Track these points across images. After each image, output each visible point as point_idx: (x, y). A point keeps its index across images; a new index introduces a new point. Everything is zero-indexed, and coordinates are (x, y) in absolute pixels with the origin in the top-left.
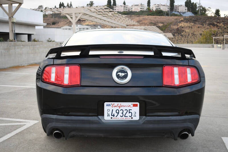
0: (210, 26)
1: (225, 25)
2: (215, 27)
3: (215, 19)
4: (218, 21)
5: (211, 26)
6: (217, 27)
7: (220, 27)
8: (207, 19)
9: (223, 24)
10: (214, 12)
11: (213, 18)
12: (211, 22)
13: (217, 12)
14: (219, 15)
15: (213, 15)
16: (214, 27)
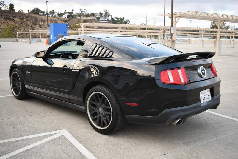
0: (6, 21)
1: (21, 20)
2: (12, 21)
3: (11, 13)
4: (14, 15)
5: (8, 20)
6: (13, 21)
7: (16, 21)
8: (2, 13)
9: (19, 19)
10: (8, 7)
11: (8, 12)
12: (7, 16)
13: (11, 6)
14: (14, 10)
15: (7, 9)
16: (10, 21)
